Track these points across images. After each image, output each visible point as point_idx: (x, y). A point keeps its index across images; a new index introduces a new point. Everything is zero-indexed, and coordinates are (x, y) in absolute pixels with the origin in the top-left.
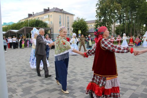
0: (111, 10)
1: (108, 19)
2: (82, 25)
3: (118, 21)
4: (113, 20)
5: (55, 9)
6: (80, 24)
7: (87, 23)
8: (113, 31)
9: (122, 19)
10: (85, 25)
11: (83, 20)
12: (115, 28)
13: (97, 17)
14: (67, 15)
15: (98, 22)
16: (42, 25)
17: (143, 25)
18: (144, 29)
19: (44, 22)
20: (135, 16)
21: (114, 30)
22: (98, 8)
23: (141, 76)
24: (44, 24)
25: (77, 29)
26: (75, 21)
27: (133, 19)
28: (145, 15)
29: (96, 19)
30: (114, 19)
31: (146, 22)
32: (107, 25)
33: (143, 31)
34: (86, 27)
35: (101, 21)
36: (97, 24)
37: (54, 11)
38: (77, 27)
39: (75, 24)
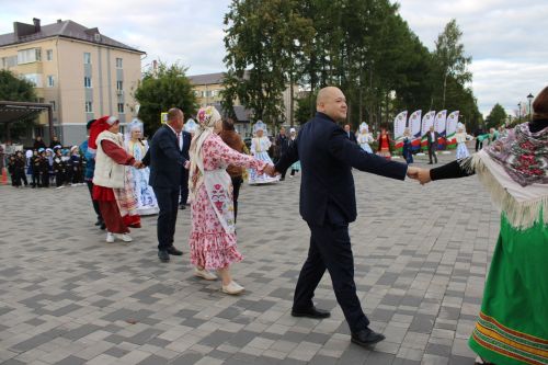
0: (280, 39)
1: (271, 69)
2: (172, 91)
3: (306, 77)
4: (286, 73)
5: (64, 27)
6: (167, 88)
7: (191, 83)
8: (287, 114)
9: (320, 71)
10: (184, 90)
11: (177, 73)
12: (295, 103)
13: (231, 63)
14: (115, 54)
15: (235, 81)
16: (10, 91)
17: (388, 92)
18: (391, 106)
19: (19, 77)
20: (361, 61)
21: (292, 111)
22: (233, 32)
23: (376, 260)
24: (18, 86)
25: (155, 105)
26: (148, 77)
27: (355, 70)
28: (393, 59)
29: (226, 71)
30: (290, 73)
31: (398, 82)
32: (265, 94)
33: (388, 112)
34: (190, 100)
35: (246, 77)
36: (229, 86)
37: (61, 33)
38: (153, 98)
39: (148, 88)
